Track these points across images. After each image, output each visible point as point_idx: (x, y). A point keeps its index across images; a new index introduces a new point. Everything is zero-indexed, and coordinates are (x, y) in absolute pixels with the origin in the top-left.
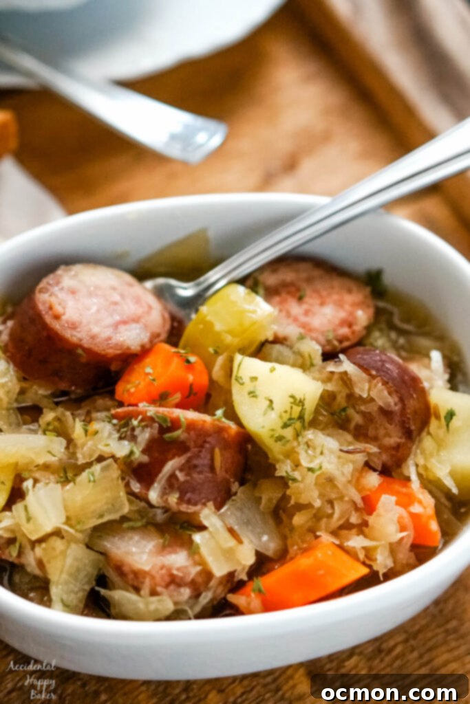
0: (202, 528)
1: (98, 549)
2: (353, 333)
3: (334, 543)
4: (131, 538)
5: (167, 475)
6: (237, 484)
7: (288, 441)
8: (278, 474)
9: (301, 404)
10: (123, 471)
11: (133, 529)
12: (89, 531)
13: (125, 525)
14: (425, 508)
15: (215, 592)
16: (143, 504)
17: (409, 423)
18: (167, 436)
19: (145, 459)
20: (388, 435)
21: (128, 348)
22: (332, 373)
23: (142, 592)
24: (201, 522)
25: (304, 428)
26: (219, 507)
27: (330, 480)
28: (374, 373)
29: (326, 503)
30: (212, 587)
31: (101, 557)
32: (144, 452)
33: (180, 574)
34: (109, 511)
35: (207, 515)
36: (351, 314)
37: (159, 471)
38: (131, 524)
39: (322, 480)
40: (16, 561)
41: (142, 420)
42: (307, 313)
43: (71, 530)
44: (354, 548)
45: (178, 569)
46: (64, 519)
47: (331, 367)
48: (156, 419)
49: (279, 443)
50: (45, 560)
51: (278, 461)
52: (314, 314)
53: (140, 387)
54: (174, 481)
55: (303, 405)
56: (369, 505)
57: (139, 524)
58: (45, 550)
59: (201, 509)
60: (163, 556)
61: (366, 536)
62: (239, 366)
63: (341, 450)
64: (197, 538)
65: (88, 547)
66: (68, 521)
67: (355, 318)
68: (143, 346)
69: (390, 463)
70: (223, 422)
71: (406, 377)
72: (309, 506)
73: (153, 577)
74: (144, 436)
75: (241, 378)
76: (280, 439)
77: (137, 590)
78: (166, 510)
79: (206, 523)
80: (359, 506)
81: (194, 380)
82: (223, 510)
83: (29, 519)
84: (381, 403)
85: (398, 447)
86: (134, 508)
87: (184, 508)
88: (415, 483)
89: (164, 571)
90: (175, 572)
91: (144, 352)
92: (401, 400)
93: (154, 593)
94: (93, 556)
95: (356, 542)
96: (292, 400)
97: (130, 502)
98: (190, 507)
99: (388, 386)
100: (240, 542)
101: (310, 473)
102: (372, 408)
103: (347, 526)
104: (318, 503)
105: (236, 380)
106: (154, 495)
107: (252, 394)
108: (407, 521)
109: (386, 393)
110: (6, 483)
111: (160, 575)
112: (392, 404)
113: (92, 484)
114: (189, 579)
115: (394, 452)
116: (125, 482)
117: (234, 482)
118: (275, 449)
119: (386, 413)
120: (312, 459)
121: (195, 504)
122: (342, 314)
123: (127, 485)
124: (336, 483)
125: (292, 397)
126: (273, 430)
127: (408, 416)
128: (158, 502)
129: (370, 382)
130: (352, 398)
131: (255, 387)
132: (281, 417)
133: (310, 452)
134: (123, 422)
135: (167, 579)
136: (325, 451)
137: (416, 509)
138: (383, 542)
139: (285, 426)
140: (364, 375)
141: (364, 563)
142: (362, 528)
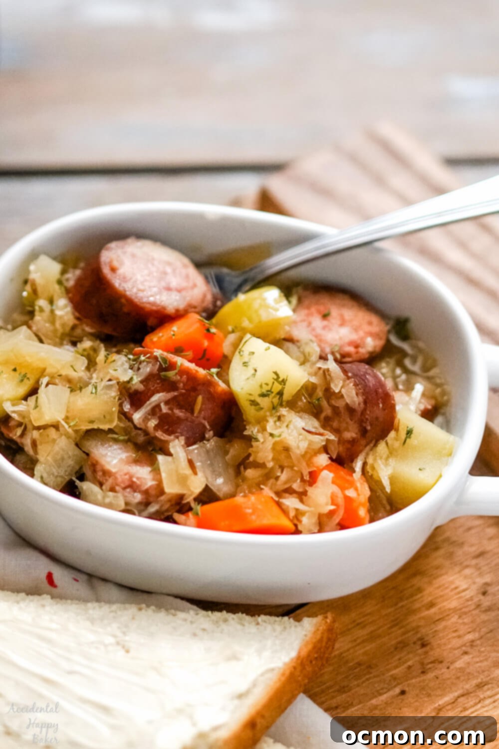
0: (168, 454)
1: (84, 450)
2: (357, 353)
3: (272, 498)
4: (110, 446)
5: (153, 404)
6: (211, 433)
7: (262, 409)
8: (246, 433)
9: (283, 384)
10: (121, 393)
11: (116, 441)
12: (81, 433)
13: (110, 436)
14: (358, 495)
15: (162, 506)
16: (129, 424)
17: (366, 423)
18: (163, 373)
19: (141, 387)
20: (347, 429)
21: (164, 308)
22: (320, 368)
23: (104, 487)
24: (168, 449)
25: (281, 405)
26: (189, 443)
27: (287, 449)
28: (350, 374)
29: (277, 467)
30: (161, 501)
31: (84, 456)
32: (142, 382)
33: (138, 482)
34: (99, 420)
35: (177, 446)
36: (363, 339)
37: (148, 399)
38: (115, 436)
39: (279, 448)
40: (18, 440)
41: (148, 358)
42: (324, 328)
43: (66, 426)
44: (288, 507)
45: (138, 478)
46: (63, 416)
47: (320, 364)
48: (160, 359)
49: (253, 407)
50: (38, 443)
51: (249, 423)
52: (330, 330)
53: (163, 339)
54: (157, 410)
55: (285, 384)
56: (313, 478)
57: (122, 438)
58: (41, 435)
59: (173, 440)
60: (130, 466)
61: (302, 501)
62: (246, 342)
63: (303, 429)
64: (161, 458)
65: (77, 445)
66: (67, 419)
67: (364, 343)
68: (177, 311)
69: (344, 455)
70: (215, 379)
71: (380, 390)
72: (262, 466)
73: (116, 478)
74: (147, 369)
75: (243, 351)
76: (254, 403)
77: (101, 485)
78: (146, 432)
79: (172, 450)
80: (305, 478)
81: (208, 346)
82: (191, 448)
83: (36, 407)
84: (348, 401)
85: (353, 442)
86: (122, 425)
87: (160, 434)
88: (358, 474)
89: (127, 477)
90: (134, 479)
91: (177, 316)
92: (365, 402)
93: (112, 490)
94: (77, 451)
95: (291, 502)
96: (275, 377)
97: (120, 419)
98: (164, 435)
99: (358, 388)
100: (195, 473)
101: (270, 438)
102: (340, 404)
103: (289, 491)
104: (270, 465)
105: (239, 352)
106: (137, 417)
107: (245, 364)
108: (340, 500)
109: (354, 392)
110: (30, 379)
111: (122, 478)
112: (357, 403)
113: (94, 395)
114: (145, 487)
115: (349, 446)
116: (120, 401)
117: (210, 431)
118: (249, 412)
119: (350, 410)
120: (277, 428)
121: (169, 435)
122: (354, 337)
123: (121, 405)
124: (291, 453)
125: (276, 373)
126: (250, 395)
127: (367, 417)
128: (140, 424)
129: (344, 381)
130: (328, 392)
131: (250, 359)
132: (261, 386)
133: (278, 423)
134: (136, 357)
135: (127, 483)
136: (291, 426)
137: (351, 493)
138: (312, 509)
139: (263, 395)
140: (342, 374)
141: (291, 521)
142: (302, 496)
